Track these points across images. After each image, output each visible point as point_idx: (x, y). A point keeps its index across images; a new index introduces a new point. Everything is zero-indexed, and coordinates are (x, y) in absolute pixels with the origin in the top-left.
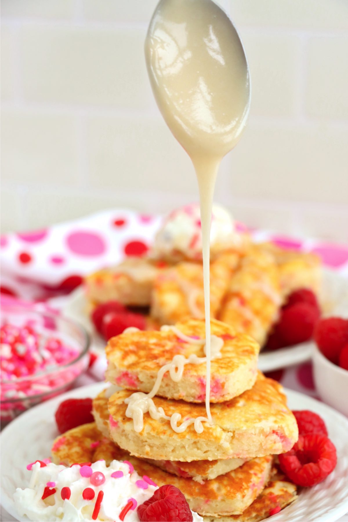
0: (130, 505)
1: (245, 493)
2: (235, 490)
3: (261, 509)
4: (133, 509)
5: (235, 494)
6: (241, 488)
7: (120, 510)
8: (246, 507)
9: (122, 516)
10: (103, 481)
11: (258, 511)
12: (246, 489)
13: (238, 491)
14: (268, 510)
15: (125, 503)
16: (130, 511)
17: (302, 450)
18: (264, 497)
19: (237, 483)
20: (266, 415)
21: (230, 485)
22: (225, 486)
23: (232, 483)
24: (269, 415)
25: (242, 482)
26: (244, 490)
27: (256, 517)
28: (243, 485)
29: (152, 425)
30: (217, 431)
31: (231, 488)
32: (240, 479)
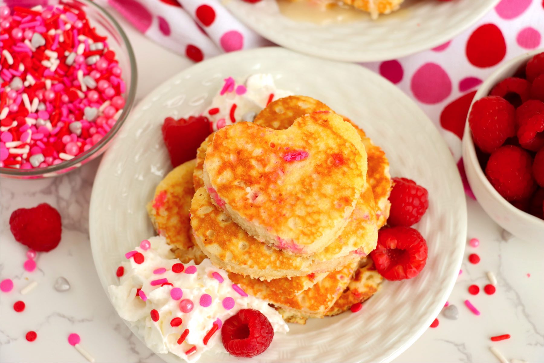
0: (215, 326)
1: (327, 305)
2: (318, 304)
3: (344, 305)
4: (218, 330)
6: (325, 301)
7: (204, 334)
8: (329, 308)
9: (206, 340)
10: (192, 308)
11: (341, 307)
12: (329, 301)
13: (321, 304)
14: (351, 305)
18: (349, 292)
19: (322, 295)
20: (347, 237)
21: (315, 298)
22: (310, 299)
23: (317, 295)
24: (350, 236)
25: (327, 293)
26: (327, 302)
27: (338, 310)
28: (327, 298)
29: (234, 253)
30: (297, 262)
31: (315, 301)
32: (326, 289)
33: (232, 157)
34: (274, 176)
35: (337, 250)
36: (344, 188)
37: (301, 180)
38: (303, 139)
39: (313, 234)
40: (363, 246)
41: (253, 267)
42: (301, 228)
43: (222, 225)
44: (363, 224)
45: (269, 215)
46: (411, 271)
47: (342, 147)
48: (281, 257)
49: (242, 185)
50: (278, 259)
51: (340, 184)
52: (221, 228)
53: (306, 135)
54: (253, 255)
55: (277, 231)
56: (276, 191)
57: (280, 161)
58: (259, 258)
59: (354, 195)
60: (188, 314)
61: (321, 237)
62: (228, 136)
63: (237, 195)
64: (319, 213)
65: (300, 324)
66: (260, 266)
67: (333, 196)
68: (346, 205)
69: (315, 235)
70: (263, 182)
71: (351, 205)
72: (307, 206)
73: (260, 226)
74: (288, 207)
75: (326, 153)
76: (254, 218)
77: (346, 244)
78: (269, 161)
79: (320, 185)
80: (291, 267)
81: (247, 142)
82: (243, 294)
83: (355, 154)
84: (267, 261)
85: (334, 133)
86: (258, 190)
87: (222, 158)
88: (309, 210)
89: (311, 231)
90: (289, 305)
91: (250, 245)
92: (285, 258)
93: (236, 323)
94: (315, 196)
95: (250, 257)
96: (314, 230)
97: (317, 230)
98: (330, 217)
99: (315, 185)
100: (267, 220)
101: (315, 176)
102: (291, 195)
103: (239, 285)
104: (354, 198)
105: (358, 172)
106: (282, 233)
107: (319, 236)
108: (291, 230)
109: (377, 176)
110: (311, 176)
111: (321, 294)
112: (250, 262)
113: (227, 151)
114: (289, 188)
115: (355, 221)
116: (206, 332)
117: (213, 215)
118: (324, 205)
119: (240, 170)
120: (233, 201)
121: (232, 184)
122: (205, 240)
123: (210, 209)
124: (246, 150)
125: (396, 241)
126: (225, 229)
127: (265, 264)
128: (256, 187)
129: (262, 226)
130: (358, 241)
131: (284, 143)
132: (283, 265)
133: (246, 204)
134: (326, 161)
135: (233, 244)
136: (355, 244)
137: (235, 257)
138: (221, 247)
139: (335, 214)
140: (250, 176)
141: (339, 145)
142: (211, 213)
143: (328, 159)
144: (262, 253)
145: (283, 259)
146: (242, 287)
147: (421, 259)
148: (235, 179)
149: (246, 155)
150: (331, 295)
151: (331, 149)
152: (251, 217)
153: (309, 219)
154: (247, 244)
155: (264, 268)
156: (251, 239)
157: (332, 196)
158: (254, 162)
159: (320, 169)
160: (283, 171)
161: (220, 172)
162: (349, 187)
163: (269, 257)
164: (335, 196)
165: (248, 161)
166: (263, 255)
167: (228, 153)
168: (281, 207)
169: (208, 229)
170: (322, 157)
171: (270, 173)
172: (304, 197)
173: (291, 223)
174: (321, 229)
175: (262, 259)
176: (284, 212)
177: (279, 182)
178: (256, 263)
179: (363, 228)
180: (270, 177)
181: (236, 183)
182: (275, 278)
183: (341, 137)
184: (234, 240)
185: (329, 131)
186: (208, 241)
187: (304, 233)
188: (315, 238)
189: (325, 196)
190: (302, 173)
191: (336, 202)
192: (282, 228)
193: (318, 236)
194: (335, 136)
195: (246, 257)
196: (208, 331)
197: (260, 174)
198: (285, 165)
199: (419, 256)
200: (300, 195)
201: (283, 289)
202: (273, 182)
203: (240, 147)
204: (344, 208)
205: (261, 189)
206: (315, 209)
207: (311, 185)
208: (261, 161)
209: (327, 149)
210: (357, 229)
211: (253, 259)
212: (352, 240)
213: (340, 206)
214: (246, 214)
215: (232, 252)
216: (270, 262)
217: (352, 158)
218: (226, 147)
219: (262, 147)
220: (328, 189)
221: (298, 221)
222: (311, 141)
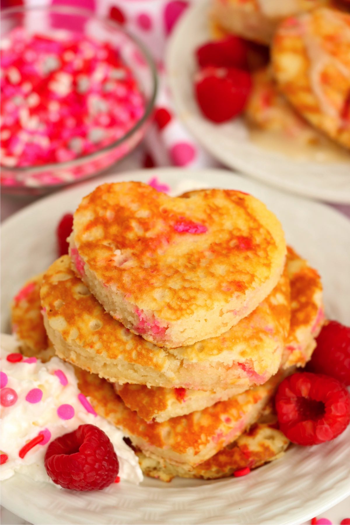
0: (40, 439)
1: (199, 449)
2: (186, 444)
3: (225, 465)
4: (43, 444)
5: (185, 448)
6: (196, 441)
7: (23, 442)
8: (201, 461)
9: (23, 453)
10: (13, 402)
11: (221, 466)
12: (203, 443)
13: (190, 445)
14: (235, 467)
15: (34, 434)
16: (38, 446)
17: (307, 397)
18: (236, 449)
19: (193, 434)
20: (233, 341)
21: (184, 435)
22: (177, 434)
23: (187, 432)
24: (238, 341)
25: (201, 432)
26: (199, 444)
27: (218, 472)
28: (200, 438)
29: (81, 331)
30: (160, 357)
31: (183, 439)
32: (202, 428)
33: (109, 214)
34: (155, 243)
35: (215, 352)
36: (240, 272)
37: (188, 254)
38: (205, 211)
39: (181, 309)
40: (253, 359)
41: (101, 353)
42: (167, 300)
43: (77, 297)
44: (261, 335)
45: (132, 280)
46: (321, 428)
47: (254, 232)
48: (140, 347)
49: (113, 246)
50: (136, 348)
51: (237, 268)
52: (73, 299)
53: (211, 209)
54: (105, 337)
55: (136, 298)
56: (152, 260)
57: (168, 229)
58: (111, 343)
59: (251, 283)
60: (7, 409)
61: (191, 315)
62: (111, 190)
63: (101, 255)
64: (198, 290)
65: (162, 480)
66: (111, 352)
67: (223, 277)
68: (236, 290)
69: (184, 312)
70: (139, 247)
71: (244, 292)
72: (185, 280)
73: (118, 291)
74: (161, 277)
75: (231, 233)
76: (112, 281)
77: (229, 348)
78: (154, 226)
79: (211, 263)
80: (150, 363)
81: (133, 201)
82: (90, 409)
83: (268, 243)
84: (121, 348)
85: (248, 214)
86: (130, 255)
87: (95, 212)
88: (187, 285)
89: (180, 306)
90: (147, 439)
91: (104, 325)
92: (145, 349)
93: (69, 443)
94: (200, 273)
95: (100, 338)
96: (184, 305)
97: (188, 307)
98: (210, 297)
99: (203, 263)
100: (128, 285)
101: (207, 254)
102: (170, 267)
103: (88, 399)
104: (250, 286)
105: (266, 262)
106: (142, 302)
107: (189, 314)
108: (155, 300)
109: (303, 299)
110: (202, 252)
111: (193, 431)
112: (98, 345)
113: (105, 205)
114: (170, 260)
115: (251, 328)
116: (27, 441)
117: (69, 285)
118: (208, 284)
119: (114, 230)
120: (94, 260)
121: (100, 243)
122: (51, 311)
123: (68, 277)
124: (129, 209)
125: (309, 385)
126: (78, 302)
127: (117, 352)
128: (129, 251)
129: (120, 292)
130: (248, 350)
131: (181, 210)
132: (140, 357)
133: (109, 265)
134: (228, 241)
135: (83, 320)
136: (243, 353)
137: (81, 336)
138: (67, 321)
139: (220, 296)
140: (124, 238)
141: (251, 229)
142: (67, 281)
143: (231, 239)
144: (116, 337)
145: (142, 350)
146: (92, 402)
147: (338, 414)
148: (106, 238)
149: (127, 214)
150: (206, 436)
151: (239, 230)
152: (109, 280)
153: (183, 295)
154: (100, 323)
155: (115, 357)
156: (108, 318)
157: (221, 276)
158: (134, 224)
159: (216, 248)
160: (168, 241)
161: (89, 227)
162: (248, 273)
163: (124, 343)
164: (226, 278)
165: (128, 220)
166: (118, 340)
167: (105, 208)
168: (150, 275)
169: (57, 298)
170: (225, 236)
171: (152, 239)
172: (185, 272)
173: (157, 294)
174: (193, 307)
175: (115, 344)
176: (153, 281)
177: (160, 252)
178: (105, 348)
179: (260, 340)
180: (150, 243)
181: (106, 243)
182: (130, 382)
183: (255, 220)
184: (86, 316)
185: (242, 211)
186: (53, 312)
187: (169, 307)
188: (182, 315)
189: (213, 275)
190: (192, 247)
191: (224, 285)
192: (144, 296)
193: (187, 313)
194: (248, 218)
195: (95, 338)
196: (29, 440)
197: (138, 237)
198: (173, 234)
199: (336, 408)
200: (181, 269)
201: (141, 405)
202: (151, 249)
203: (122, 204)
204: (232, 293)
205: (134, 254)
206: (194, 285)
207: (198, 261)
208: (145, 224)
209: (234, 229)
210: (251, 338)
211: (103, 342)
212: (240, 347)
213: (229, 289)
214: (104, 275)
215: (79, 329)
216: (124, 351)
217: (264, 246)
218: (105, 201)
219: (151, 210)
220: (220, 269)
221: (167, 293)
222: (215, 217)
